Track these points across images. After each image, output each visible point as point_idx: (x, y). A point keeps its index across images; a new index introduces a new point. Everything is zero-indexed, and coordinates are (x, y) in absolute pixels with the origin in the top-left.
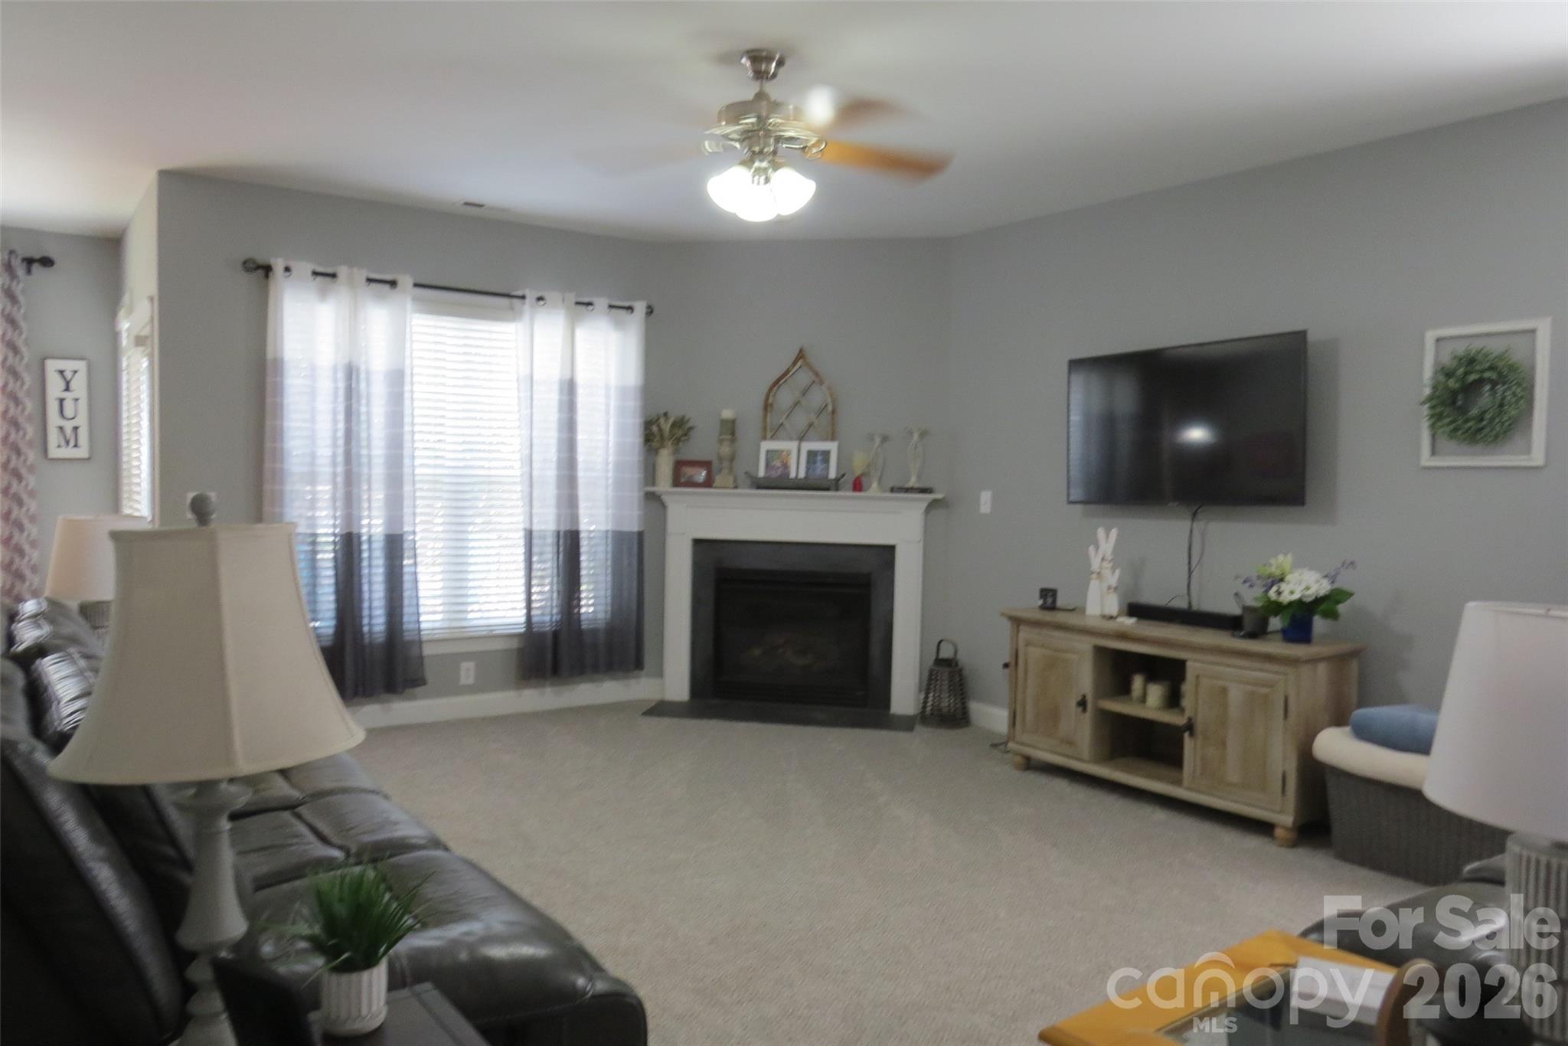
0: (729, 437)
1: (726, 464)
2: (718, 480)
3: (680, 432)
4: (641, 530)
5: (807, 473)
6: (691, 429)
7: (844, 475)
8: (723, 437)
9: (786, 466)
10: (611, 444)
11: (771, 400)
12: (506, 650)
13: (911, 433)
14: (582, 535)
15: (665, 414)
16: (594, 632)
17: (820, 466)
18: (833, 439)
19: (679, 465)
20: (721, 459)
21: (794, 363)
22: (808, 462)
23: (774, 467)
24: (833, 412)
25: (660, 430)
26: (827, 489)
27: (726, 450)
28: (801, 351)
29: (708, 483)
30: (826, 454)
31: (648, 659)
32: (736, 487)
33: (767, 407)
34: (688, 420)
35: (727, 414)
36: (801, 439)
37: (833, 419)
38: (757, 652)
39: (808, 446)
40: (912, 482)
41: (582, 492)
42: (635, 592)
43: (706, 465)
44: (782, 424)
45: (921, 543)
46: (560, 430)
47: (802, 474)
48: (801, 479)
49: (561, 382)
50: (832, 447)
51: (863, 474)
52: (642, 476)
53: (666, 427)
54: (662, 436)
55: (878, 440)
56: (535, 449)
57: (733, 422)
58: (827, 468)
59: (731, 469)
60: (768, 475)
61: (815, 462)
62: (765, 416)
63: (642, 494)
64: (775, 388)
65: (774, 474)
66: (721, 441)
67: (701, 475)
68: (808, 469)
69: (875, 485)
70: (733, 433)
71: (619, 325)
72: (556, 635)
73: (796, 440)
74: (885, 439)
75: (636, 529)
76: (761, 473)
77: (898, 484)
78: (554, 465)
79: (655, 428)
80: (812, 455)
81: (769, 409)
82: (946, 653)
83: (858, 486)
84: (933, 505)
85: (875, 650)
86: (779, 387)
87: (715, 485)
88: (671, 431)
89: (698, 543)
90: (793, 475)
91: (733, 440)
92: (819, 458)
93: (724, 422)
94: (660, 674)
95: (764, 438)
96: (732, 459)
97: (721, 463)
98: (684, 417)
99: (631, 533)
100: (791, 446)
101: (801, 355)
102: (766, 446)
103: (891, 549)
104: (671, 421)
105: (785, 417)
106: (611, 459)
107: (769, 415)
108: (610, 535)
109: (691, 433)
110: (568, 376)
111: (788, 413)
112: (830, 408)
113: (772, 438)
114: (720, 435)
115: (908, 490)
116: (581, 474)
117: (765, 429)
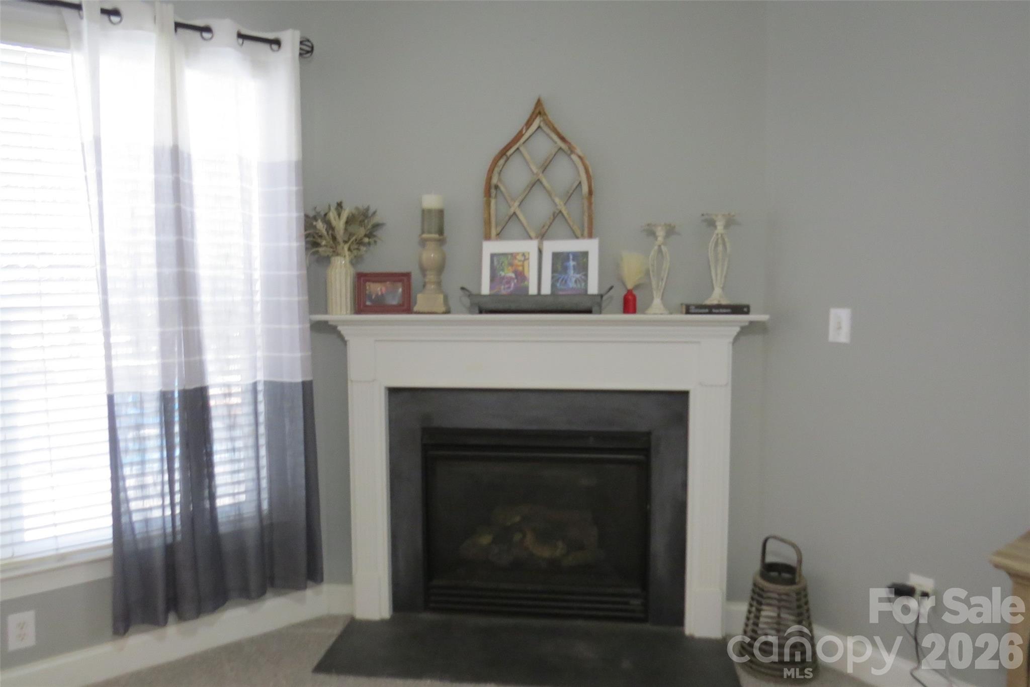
0: (436, 236)
1: (431, 277)
2: (421, 300)
3: (362, 231)
4: (309, 378)
5: (553, 286)
6: (377, 226)
7: (611, 288)
8: (425, 236)
9: (521, 276)
10: (257, 253)
11: (495, 181)
12: (88, 585)
13: (712, 224)
14: (212, 392)
15: (340, 206)
16: (238, 534)
17: (573, 276)
18: (590, 236)
19: (362, 279)
20: (423, 271)
21: (529, 124)
22: (554, 270)
23: (503, 278)
24: (590, 192)
25: (330, 227)
26: (589, 311)
27: (430, 255)
28: (539, 103)
29: (406, 307)
30: (582, 258)
31: (328, 564)
32: (448, 312)
33: (490, 189)
34: (374, 213)
35: (431, 201)
36: (542, 236)
37: (590, 204)
38: (485, 540)
39: (552, 247)
40: (716, 297)
41: (208, 328)
42: (302, 470)
43: (404, 278)
44: (514, 213)
45: (729, 388)
46: (160, 229)
47: (546, 290)
48: (546, 296)
49: (158, 153)
50: (591, 246)
51: (637, 287)
52: (306, 298)
53: (340, 225)
54: (334, 238)
55: (661, 233)
56: (109, 260)
57: (441, 213)
58: (586, 281)
59: (439, 284)
60: (494, 292)
61: (565, 269)
62: (488, 204)
63: (308, 325)
64: (502, 162)
65: (504, 290)
66: (423, 243)
67: (395, 296)
68: (554, 280)
69: (657, 301)
70: (441, 231)
71: (258, 67)
72: (170, 550)
73: (537, 237)
74: (671, 231)
75: (299, 379)
76: (485, 289)
77: (693, 300)
78: (152, 285)
79: (320, 225)
80: (559, 259)
81: (493, 191)
82: (779, 554)
83: (629, 305)
84: (747, 330)
85: (659, 543)
86: (508, 159)
87: (416, 309)
88: (346, 229)
89: (394, 392)
90: (533, 290)
91: (441, 241)
92: (572, 263)
93: (426, 214)
94: (347, 577)
95: (488, 237)
96: (440, 268)
97: (424, 275)
98: (368, 209)
99: (292, 385)
100: (529, 247)
101: (539, 110)
102: (490, 248)
103: (684, 395)
104: (345, 215)
105: (517, 204)
106: (257, 275)
107: (493, 202)
108: (260, 387)
109: (379, 233)
110: (168, 143)
111: (520, 198)
112: (585, 188)
113: (499, 236)
114: (423, 232)
115: (711, 309)
116: (206, 299)
117: (488, 223)
